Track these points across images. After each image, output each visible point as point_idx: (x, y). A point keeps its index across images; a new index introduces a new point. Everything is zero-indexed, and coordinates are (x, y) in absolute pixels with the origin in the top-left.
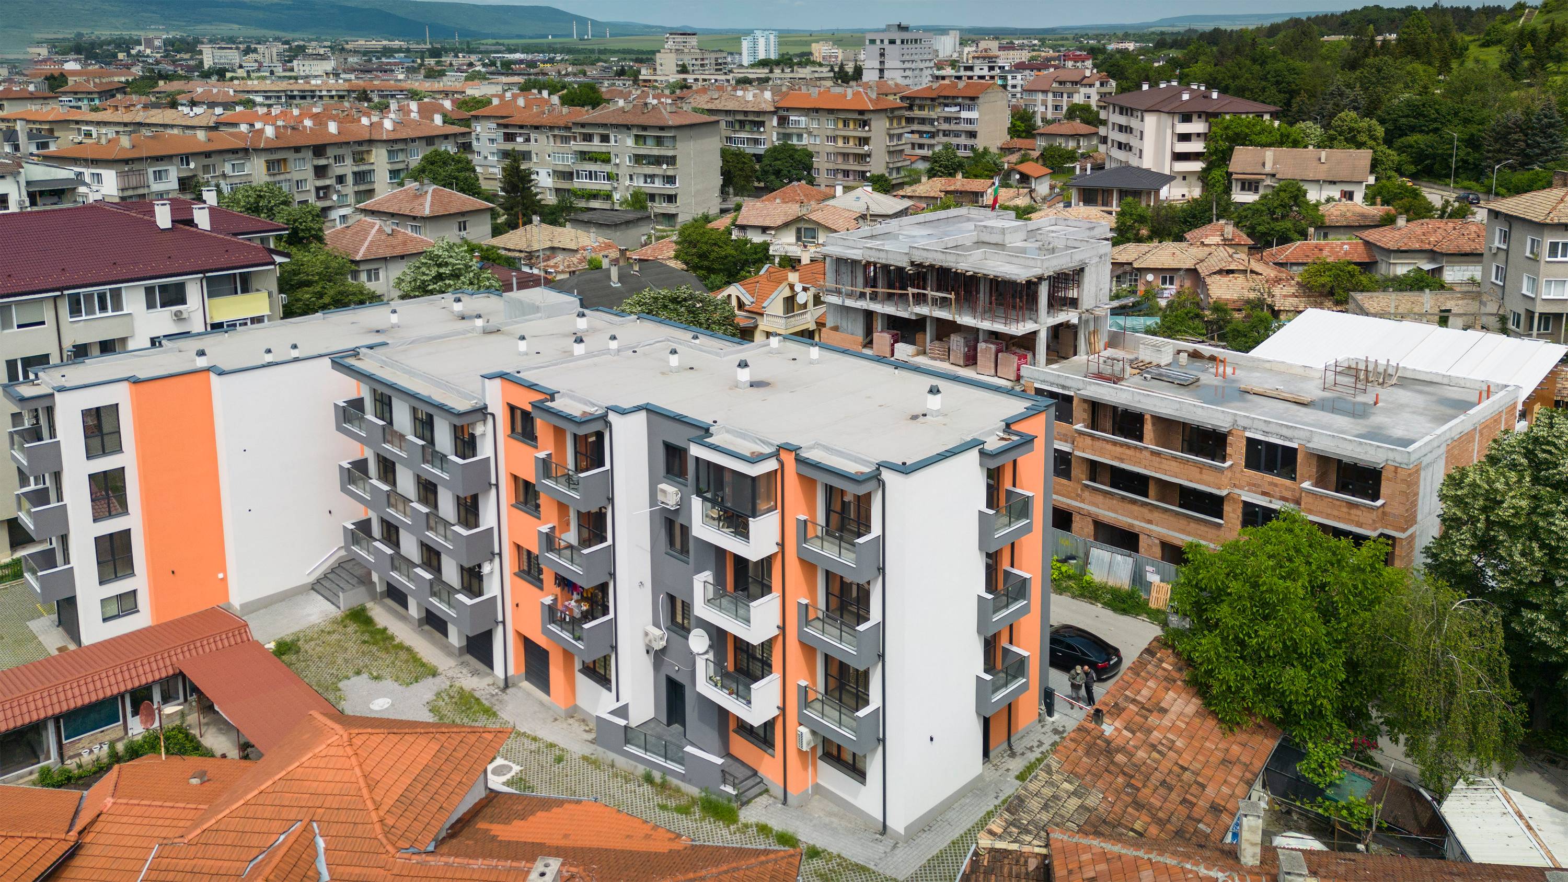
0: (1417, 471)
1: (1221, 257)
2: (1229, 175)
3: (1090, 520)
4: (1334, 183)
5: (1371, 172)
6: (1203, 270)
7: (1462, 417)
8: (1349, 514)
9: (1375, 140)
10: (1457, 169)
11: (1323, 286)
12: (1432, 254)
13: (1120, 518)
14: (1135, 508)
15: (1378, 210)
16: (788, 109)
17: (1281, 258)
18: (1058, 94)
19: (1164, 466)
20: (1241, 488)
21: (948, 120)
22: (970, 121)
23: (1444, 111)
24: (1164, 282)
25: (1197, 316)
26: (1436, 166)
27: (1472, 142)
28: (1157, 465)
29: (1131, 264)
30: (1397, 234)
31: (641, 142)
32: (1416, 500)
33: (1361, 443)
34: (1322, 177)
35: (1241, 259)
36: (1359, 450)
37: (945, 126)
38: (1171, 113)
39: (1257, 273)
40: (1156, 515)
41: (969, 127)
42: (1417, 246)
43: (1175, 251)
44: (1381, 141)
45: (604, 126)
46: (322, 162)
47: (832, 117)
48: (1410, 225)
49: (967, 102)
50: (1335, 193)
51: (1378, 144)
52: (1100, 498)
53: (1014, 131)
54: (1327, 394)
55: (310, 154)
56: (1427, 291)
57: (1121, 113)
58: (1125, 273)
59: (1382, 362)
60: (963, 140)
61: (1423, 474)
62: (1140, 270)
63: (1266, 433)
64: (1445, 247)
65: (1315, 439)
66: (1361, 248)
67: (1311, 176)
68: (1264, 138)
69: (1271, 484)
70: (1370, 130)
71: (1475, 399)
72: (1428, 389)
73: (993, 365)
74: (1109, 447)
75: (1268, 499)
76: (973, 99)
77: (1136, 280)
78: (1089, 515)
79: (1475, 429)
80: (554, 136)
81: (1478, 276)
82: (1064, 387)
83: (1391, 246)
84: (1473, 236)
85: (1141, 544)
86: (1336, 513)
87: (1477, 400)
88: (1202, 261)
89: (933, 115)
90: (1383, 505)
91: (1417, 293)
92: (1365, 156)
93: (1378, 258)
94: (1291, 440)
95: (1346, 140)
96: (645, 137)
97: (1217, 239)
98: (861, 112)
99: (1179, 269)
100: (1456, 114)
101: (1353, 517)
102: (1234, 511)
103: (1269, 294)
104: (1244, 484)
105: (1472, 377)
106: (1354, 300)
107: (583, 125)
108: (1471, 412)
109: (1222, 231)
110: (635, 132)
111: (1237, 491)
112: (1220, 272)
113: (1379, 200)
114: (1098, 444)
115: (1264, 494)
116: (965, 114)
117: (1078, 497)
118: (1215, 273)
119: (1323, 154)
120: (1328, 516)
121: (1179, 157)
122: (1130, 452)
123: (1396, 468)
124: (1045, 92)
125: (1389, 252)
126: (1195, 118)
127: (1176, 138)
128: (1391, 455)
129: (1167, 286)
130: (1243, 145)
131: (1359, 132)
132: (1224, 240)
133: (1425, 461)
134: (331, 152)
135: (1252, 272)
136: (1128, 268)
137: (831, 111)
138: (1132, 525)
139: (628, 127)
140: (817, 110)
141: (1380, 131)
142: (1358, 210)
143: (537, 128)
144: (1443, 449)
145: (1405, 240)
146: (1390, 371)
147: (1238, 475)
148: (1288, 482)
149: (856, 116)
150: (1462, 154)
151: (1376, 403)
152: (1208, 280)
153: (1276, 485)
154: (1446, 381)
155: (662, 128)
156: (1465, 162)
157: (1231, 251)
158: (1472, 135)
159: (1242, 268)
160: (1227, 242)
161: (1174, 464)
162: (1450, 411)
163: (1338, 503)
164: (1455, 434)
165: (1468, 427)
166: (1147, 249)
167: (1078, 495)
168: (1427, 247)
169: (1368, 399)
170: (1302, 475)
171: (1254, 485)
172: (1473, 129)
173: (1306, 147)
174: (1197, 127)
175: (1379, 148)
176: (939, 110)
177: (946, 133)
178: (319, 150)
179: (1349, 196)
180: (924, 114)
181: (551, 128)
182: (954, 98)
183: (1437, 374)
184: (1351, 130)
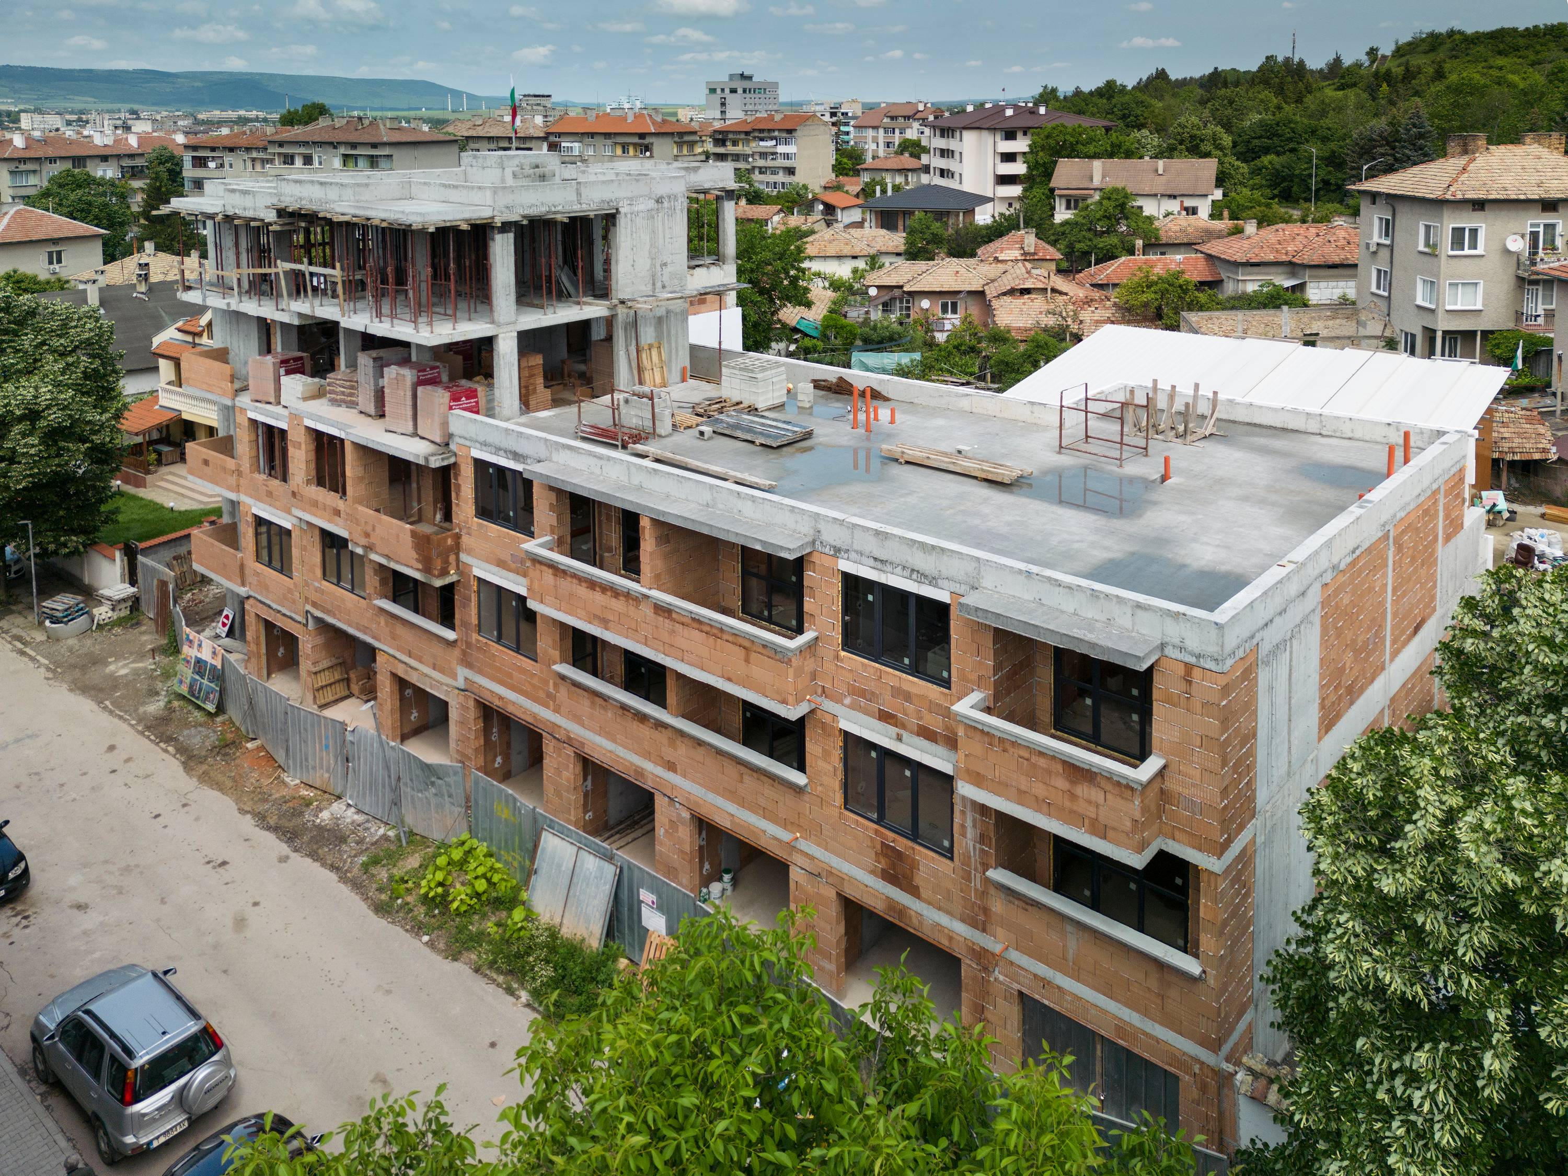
0: (1248, 673)
1: (1018, 275)
2: (1052, 190)
3: (570, 752)
4: (1175, 197)
5: (1217, 186)
6: (990, 292)
7: (1355, 510)
8: (1073, 797)
9: (1221, 149)
10: (1317, 191)
11: (1146, 305)
12: (1292, 267)
13: (622, 752)
14: (645, 731)
15: (1224, 224)
16: (560, 135)
17: (1101, 278)
18: (891, 130)
19: (680, 642)
20: (839, 700)
21: (763, 155)
22: (787, 156)
23: (1299, 129)
24: (944, 309)
25: (973, 349)
26: (1295, 189)
27: (1334, 161)
28: (666, 637)
29: (901, 287)
30: (1246, 244)
31: (351, 164)
32: (1251, 753)
33: (1094, 594)
34: (1160, 190)
35: (1040, 276)
36: (1090, 612)
37: (761, 163)
38: (993, 129)
39: (1061, 293)
40: (681, 752)
41: (787, 163)
42: (1271, 257)
43: (958, 268)
44: (1228, 152)
45: (305, 144)
47: (609, 142)
48: (1263, 232)
49: (784, 135)
50: (1174, 206)
51: (1225, 155)
52: (584, 705)
53: (839, 169)
54: (1066, 460)
56: (1285, 308)
57: (942, 136)
58: (893, 299)
59: (1185, 390)
60: (781, 177)
61: (1263, 676)
62: (911, 294)
63: (880, 562)
64: (1307, 257)
65: (988, 581)
66: (1202, 264)
67: (1147, 190)
68: (1091, 149)
69: (898, 692)
70: (1215, 139)
71: (1378, 461)
72: (1279, 443)
73: (409, 412)
74: (583, 591)
75: (893, 730)
76: (790, 131)
77: (908, 308)
78: (569, 741)
79: (1386, 536)
80: (253, 160)
81: (1352, 293)
82: (516, 456)
83: (1240, 257)
84: (1342, 242)
85: (658, 816)
86: (1039, 790)
87: (1385, 470)
88: (993, 281)
89: (748, 150)
90: (1161, 773)
91: (1272, 312)
92: (1208, 167)
93: (1224, 276)
94: (933, 581)
95: (1188, 150)
96: (356, 157)
97: (1016, 254)
98: (642, 136)
99: (959, 292)
100: (1313, 132)
101: (1081, 807)
102: (826, 754)
103: (1075, 318)
104: (843, 689)
105: (1364, 415)
106: (1187, 321)
107: (281, 144)
108: (1374, 496)
109: (1022, 242)
110: (343, 150)
111: (828, 705)
112: (1011, 292)
113: (1226, 213)
114: (566, 584)
115: (885, 717)
116: (781, 149)
117: (549, 700)
118: (1004, 294)
119: (1161, 164)
120: (1021, 797)
121: (1004, 180)
122: (618, 605)
123: (1189, 667)
124: (875, 128)
125: (1236, 265)
126: (1019, 135)
127: (998, 159)
128: (1173, 632)
129: (949, 316)
130: (1069, 156)
131: (1202, 141)
132: (1025, 254)
133: (1270, 638)
135: (1054, 290)
136: (897, 292)
137: (607, 135)
138: (640, 772)
139: (334, 145)
140: (592, 135)
141: (1227, 140)
142: (1202, 224)
143: (231, 150)
144: (1315, 596)
145: (1256, 250)
146: (1203, 408)
147: (829, 666)
148: (932, 691)
149: (636, 140)
150: (1322, 173)
151: (1164, 478)
152: (995, 304)
153: (908, 697)
154: (1313, 426)
155: (374, 146)
156: (1326, 183)
157: (1028, 265)
158: (1333, 152)
159: (1041, 286)
160: (1029, 258)
161: (696, 634)
162: (1328, 494)
163: (1042, 762)
164: (1341, 555)
165: (1370, 534)
166: (924, 268)
167: (549, 695)
168: (1284, 258)
169: (1150, 469)
170: (963, 677)
171: (862, 693)
172: (1333, 146)
173: (1141, 157)
174: (1020, 145)
175: (1226, 159)
176: (753, 144)
177: (762, 170)
179: (1193, 211)
180: (739, 149)
181: (248, 149)
182: (769, 131)
183: (1294, 411)
184: (1193, 137)
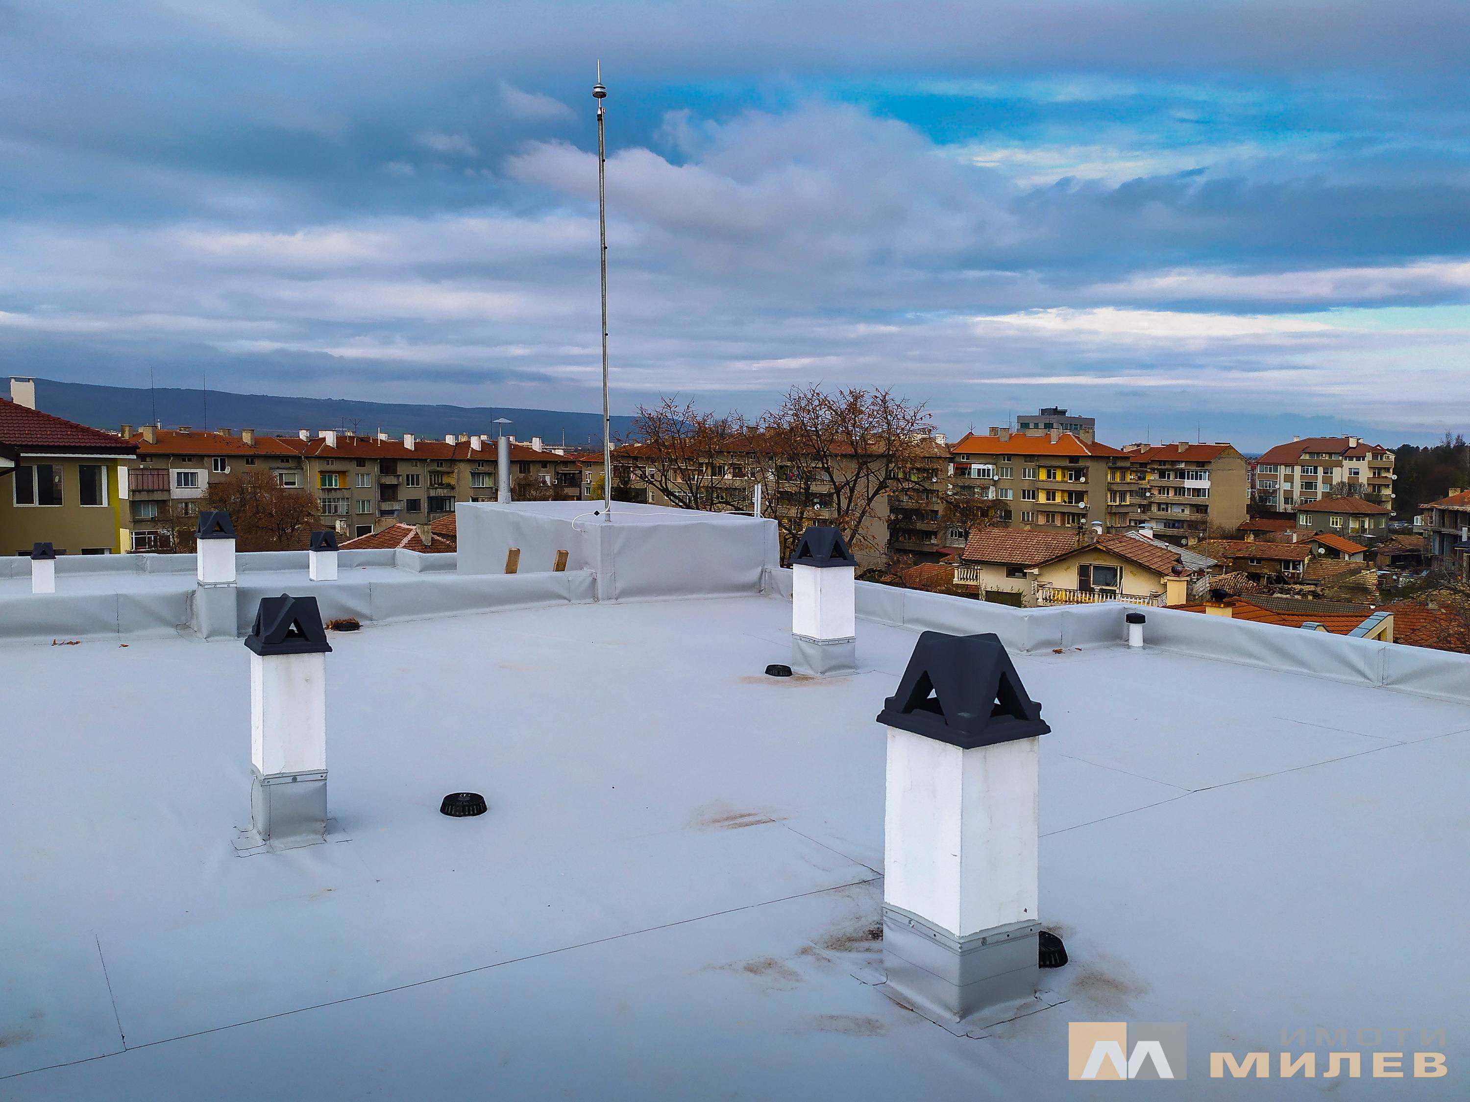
16: (969, 456)
18: (1311, 469)
21: (1165, 490)
22: (1197, 492)
37: (1162, 498)
41: (1197, 500)
46: (390, 480)
47: (1030, 465)
49: (1192, 468)
55: (377, 469)
60: (1187, 517)
76: (1200, 464)
80: (676, 471)
89: (1143, 484)
98: (1074, 459)
110: (779, 462)
116: (1189, 484)
124: (1290, 465)
134: (403, 469)
137: (1031, 457)
139: (770, 457)
140: (1010, 457)
149: (1066, 463)
155: (815, 458)
176: (1152, 477)
177: (1162, 507)
178: (388, 465)
182: (1174, 463)
